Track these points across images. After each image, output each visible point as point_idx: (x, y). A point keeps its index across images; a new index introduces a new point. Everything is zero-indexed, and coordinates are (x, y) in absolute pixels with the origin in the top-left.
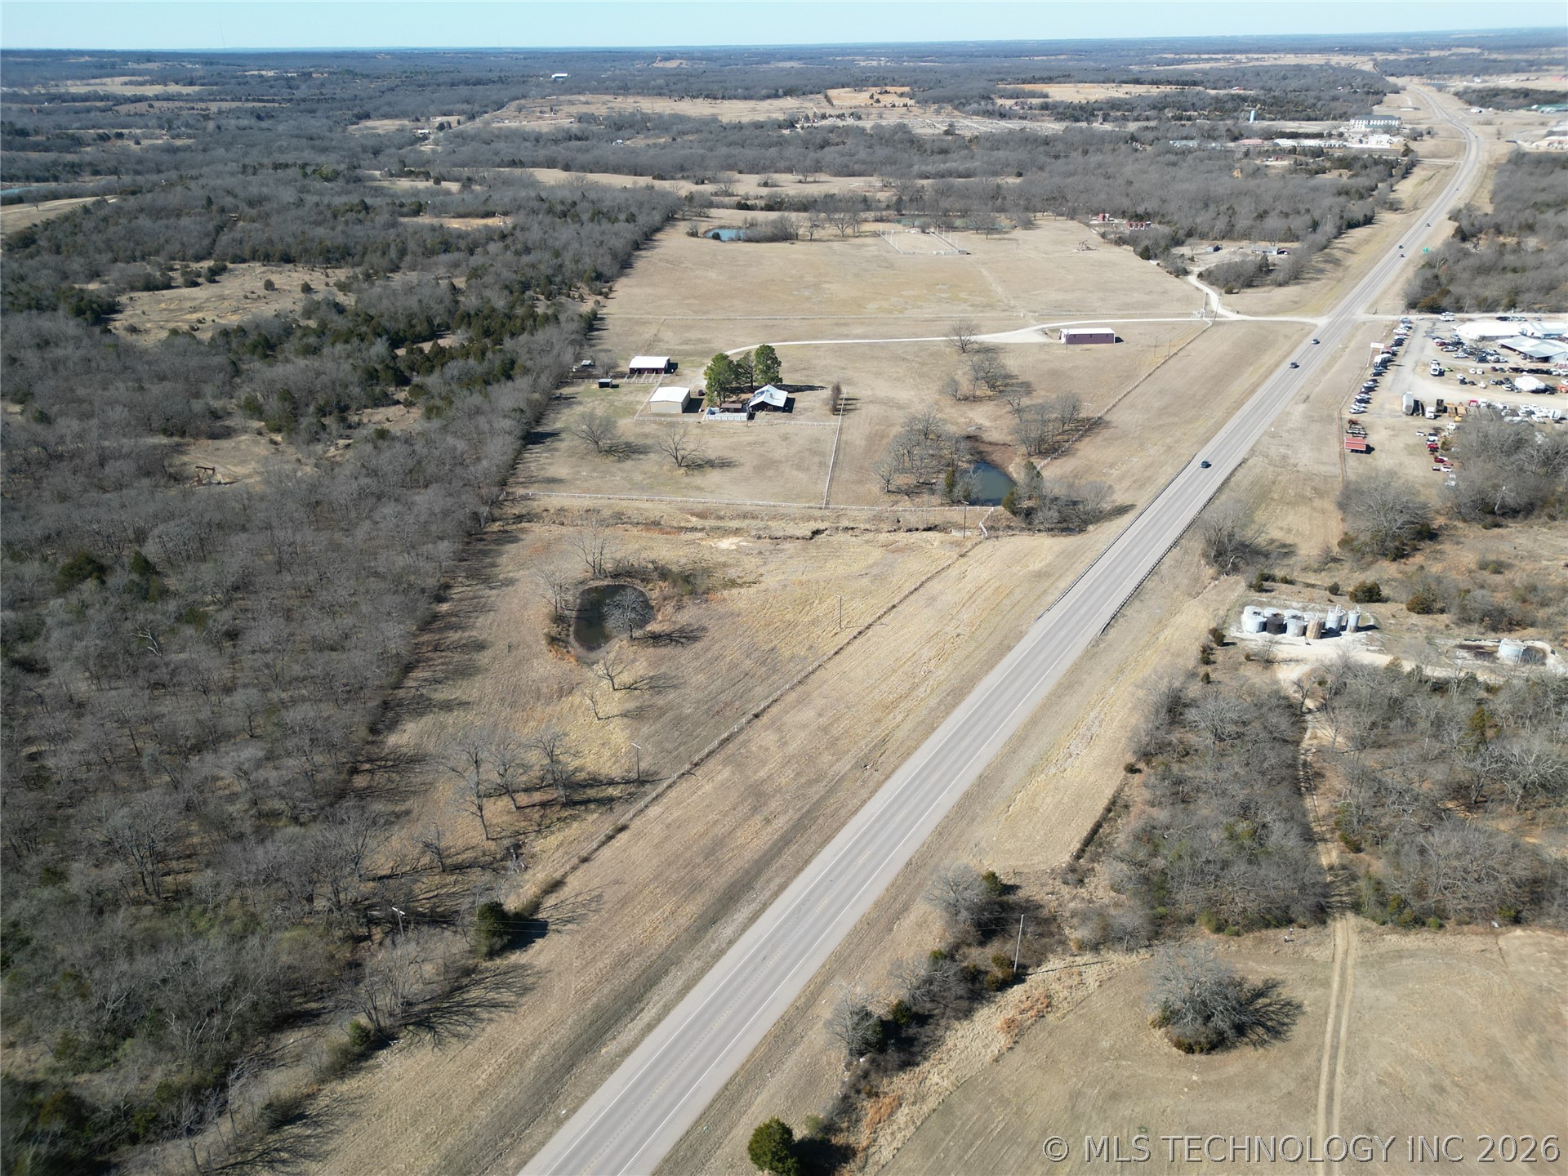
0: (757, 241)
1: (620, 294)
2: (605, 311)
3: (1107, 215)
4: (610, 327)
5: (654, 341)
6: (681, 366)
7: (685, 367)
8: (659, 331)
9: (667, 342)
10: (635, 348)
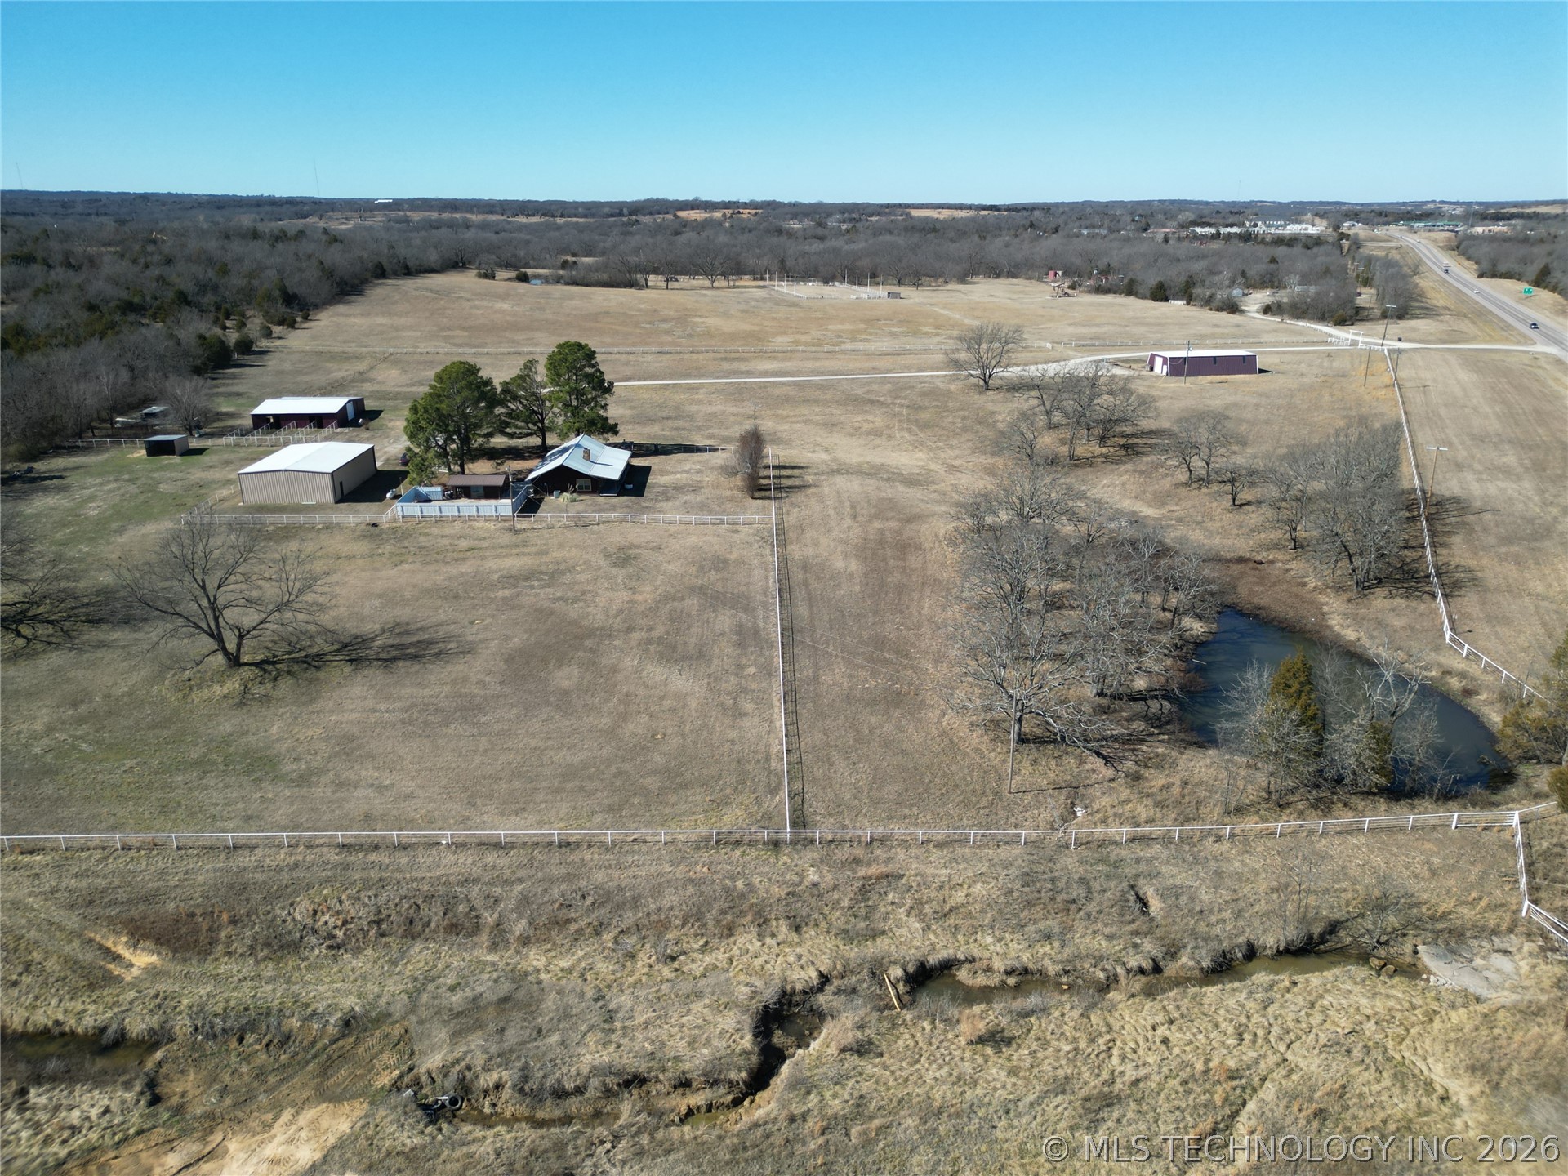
0: (587, 285)
1: (322, 323)
2: (278, 343)
3: (1060, 273)
4: (272, 362)
5: (353, 381)
6: (388, 414)
7: (397, 416)
8: (372, 368)
9: (381, 383)
10: (300, 390)
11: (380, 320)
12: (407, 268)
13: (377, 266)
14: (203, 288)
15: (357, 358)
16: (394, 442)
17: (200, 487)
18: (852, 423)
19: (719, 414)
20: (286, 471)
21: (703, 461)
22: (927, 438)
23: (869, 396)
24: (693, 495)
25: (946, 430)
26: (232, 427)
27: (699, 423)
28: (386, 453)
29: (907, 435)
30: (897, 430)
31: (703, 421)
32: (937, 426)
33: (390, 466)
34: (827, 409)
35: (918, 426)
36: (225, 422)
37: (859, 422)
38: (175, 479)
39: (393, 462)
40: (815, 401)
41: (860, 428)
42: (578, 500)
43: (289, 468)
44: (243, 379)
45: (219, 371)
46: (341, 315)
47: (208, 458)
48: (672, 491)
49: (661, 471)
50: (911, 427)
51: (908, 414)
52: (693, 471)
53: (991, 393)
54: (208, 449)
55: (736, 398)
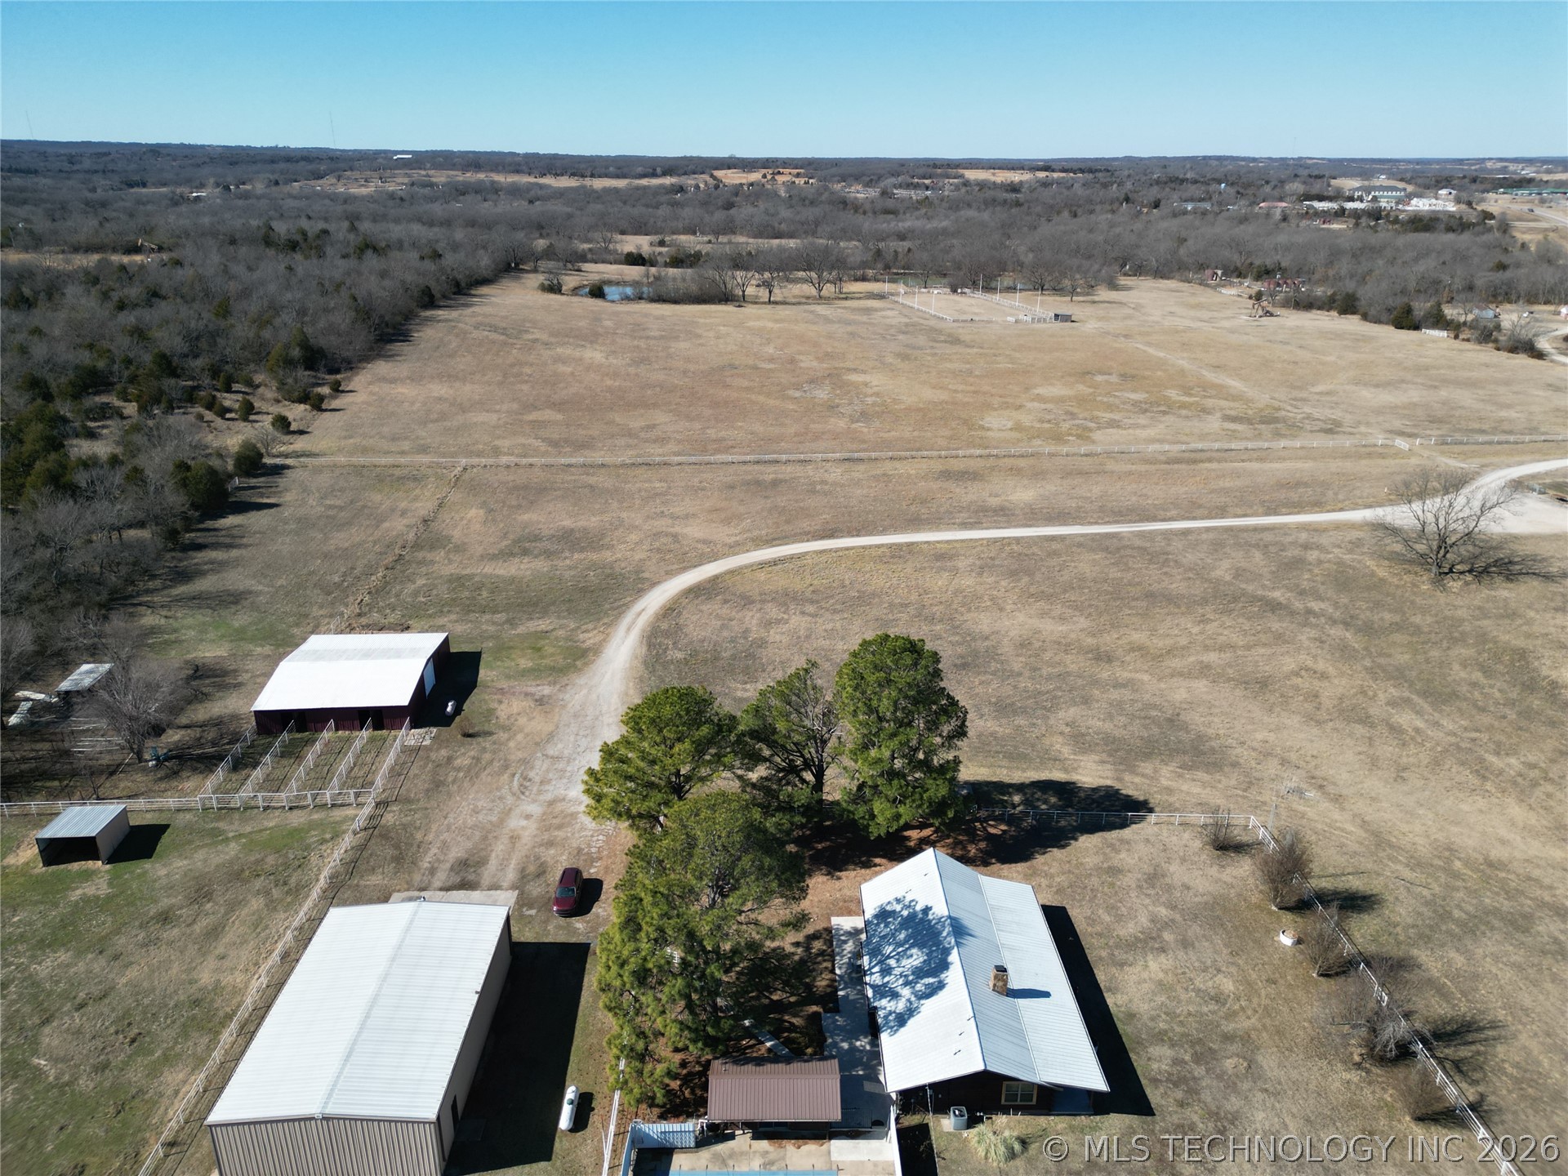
0: (675, 302)
1: (359, 398)
2: (300, 444)
3: (1219, 272)
5: (417, 546)
6: (492, 669)
7: (508, 677)
8: (440, 506)
9: (460, 549)
10: (337, 579)
11: (439, 389)
12: (458, 284)
13: (423, 291)
14: (194, 341)
15: (415, 479)
16: (523, 789)
17: (133, 1041)
18: (1287, 677)
19: (1037, 645)
20: (327, 1119)
21: (1154, 877)
22: (1474, 740)
23: (1250, 588)
24: (1260, 1096)
25: (1483, 710)
26: (218, 722)
27: (1025, 683)
28: (514, 839)
29: (1420, 724)
30: (1388, 704)
31: (1027, 674)
32: (1454, 695)
33: (533, 912)
34: (1211, 628)
35: (1418, 693)
36: (208, 705)
37: (1297, 674)
38: (82, 995)
39: (535, 890)
40: (1170, 599)
41: (1316, 696)
42: (1017, 1147)
43: (332, 1109)
44: (246, 546)
45: (209, 524)
46: (383, 379)
47: (163, 872)
48: (1199, 1071)
49: (1100, 935)
50: (1407, 694)
51: (1366, 649)
52: (1168, 936)
53: (1454, 585)
54: (167, 826)
55: (1032, 590)
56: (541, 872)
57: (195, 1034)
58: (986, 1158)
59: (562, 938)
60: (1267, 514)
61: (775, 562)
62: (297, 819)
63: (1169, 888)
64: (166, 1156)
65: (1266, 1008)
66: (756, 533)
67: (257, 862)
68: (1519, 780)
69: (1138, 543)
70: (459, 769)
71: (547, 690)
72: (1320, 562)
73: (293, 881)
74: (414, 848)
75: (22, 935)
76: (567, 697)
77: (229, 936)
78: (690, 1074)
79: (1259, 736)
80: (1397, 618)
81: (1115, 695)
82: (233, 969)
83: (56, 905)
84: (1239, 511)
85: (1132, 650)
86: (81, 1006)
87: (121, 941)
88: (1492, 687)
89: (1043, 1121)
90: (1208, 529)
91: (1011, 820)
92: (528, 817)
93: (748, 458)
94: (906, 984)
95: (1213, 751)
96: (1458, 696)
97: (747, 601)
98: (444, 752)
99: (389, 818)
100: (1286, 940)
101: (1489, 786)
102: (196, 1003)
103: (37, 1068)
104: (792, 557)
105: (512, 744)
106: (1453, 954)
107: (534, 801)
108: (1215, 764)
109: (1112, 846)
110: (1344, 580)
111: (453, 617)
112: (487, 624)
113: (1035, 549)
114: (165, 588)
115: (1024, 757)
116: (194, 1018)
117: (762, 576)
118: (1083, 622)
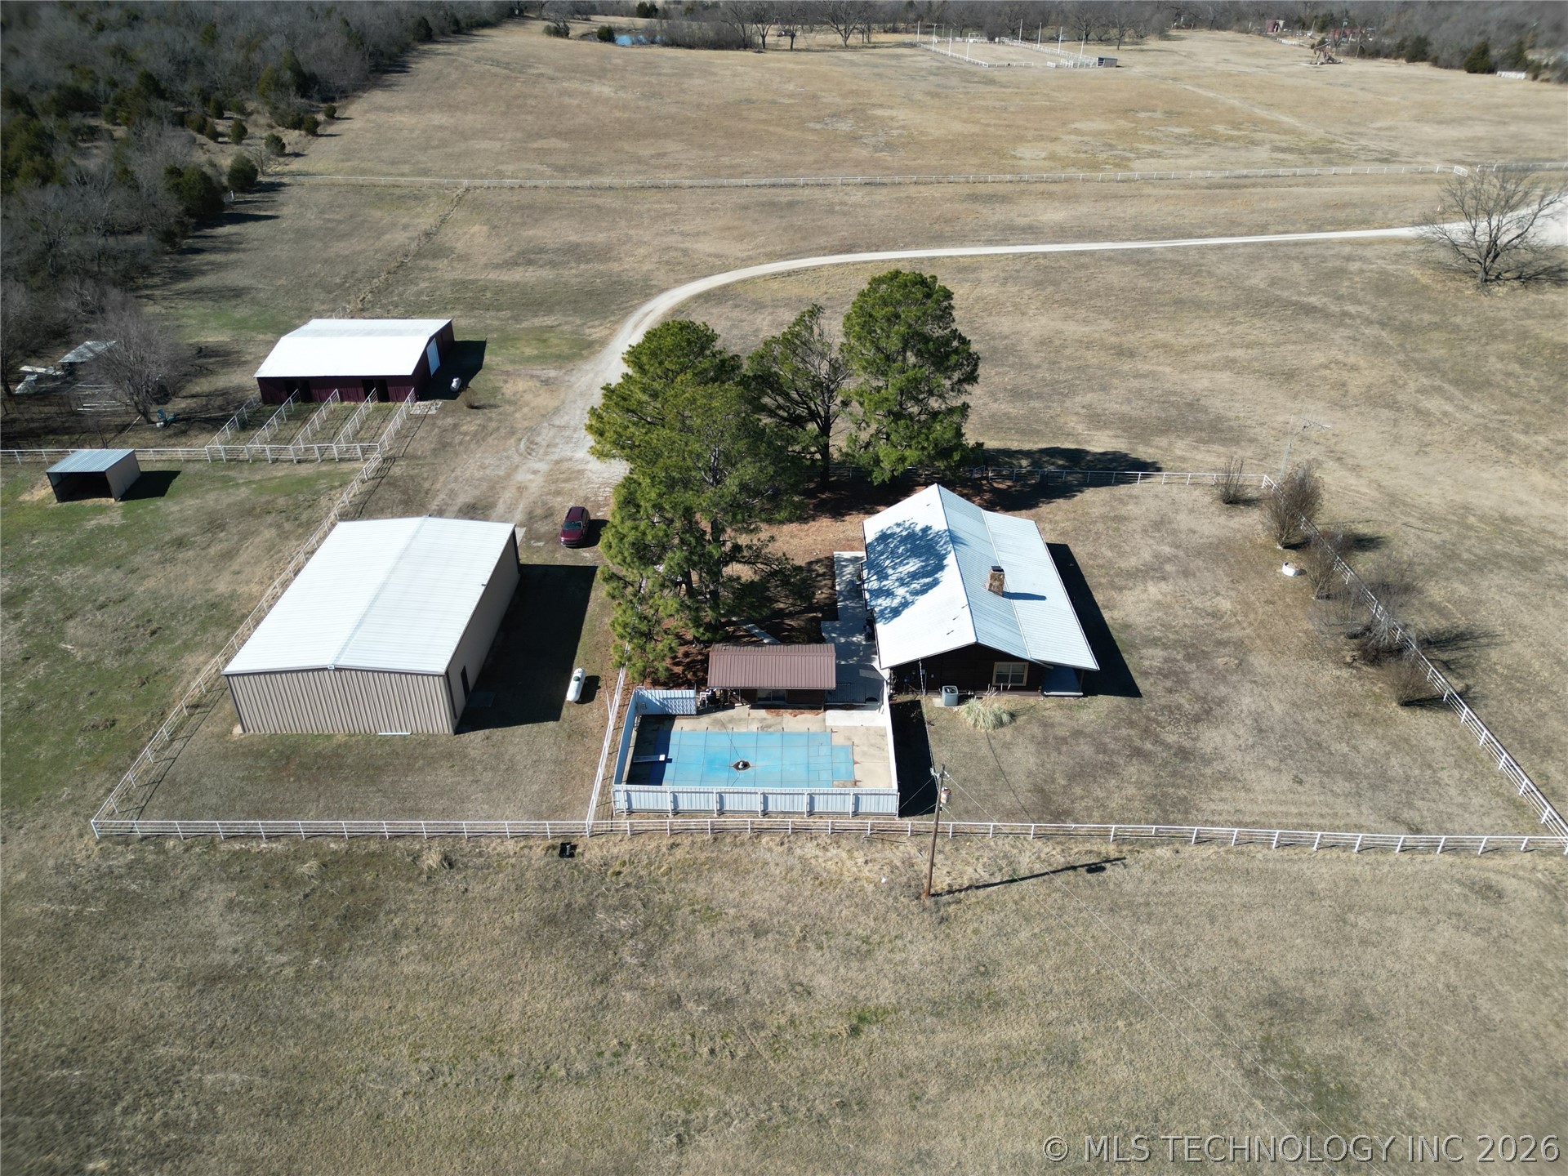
0: (690, 46)
1: (357, 124)
2: (296, 165)
3: (1281, 23)
4: (288, 207)
5: (419, 255)
6: (497, 355)
7: (513, 362)
8: (443, 221)
9: (463, 258)
10: (338, 281)
11: (439, 119)
12: (457, 22)
13: (420, 24)
14: (183, 65)
15: (416, 198)
16: (529, 451)
17: (153, 633)
18: (1316, 369)
19: (1057, 342)
20: (338, 669)
21: (1160, 524)
22: (1502, 421)
23: (1285, 294)
24: (1248, 686)
25: (1516, 396)
26: (224, 393)
27: (1044, 373)
28: (521, 489)
29: (1449, 408)
30: (1418, 391)
31: (1046, 366)
32: (1488, 383)
33: (541, 544)
34: (1239, 329)
35: (1450, 382)
36: (212, 379)
37: (1326, 367)
38: (102, 599)
39: (543, 527)
40: (1199, 305)
41: (1344, 385)
42: (1005, 718)
43: (343, 662)
44: (244, 250)
45: (208, 232)
46: (380, 108)
47: (175, 508)
48: (1190, 667)
49: (1102, 567)
50: (1438, 383)
51: (1401, 345)
52: (1168, 568)
53: (1500, 290)
54: (178, 473)
55: (1057, 297)
56: (549, 514)
57: (214, 629)
58: (975, 725)
59: (569, 562)
60: (1310, 231)
61: (789, 274)
62: (304, 470)
63: (1174, 532)
64: (191, 715)
65: (1262, 622)
66: (769, 249)
67: (268, 502)
68: (1546, 454)
69: (1170, 256)
70: (465, 434)
71: (552, 373)
72: (1362, 271)
73: (304, 517)
74: (422, 494)
75: (41, 554)
76: (573, 379)
77: (244, 557)
78: (693, 661)
79: (1280, 419)
80: (1437, 319)
81: (1135, 383)
82: (248, 582)
83: (72, 532)
84: (1280, 228)
85: (1157, 346)
86: (101, 607)
87: (138, 560)
88: (1527, 376)
89: (1032, 700)
90: (1245, 245)
91: (1019, 478)
92: (535, 472)
93: (763, 182)
94: (902, 585)
95: (1231, 429)
96: (1491, 385)
97: (758, 306)
98: (449, 421)
99: (397, 470)
100: (1289, 571)
101: (1513, 458)
102: (214, 606)
103: (65, 651)
104: (807, 270)
105: (518, 415)
106: (1457, 585)
107: (541, 460)
108: (1231, 440)
109: (1121, 501)
110: (1384, 286)
111: (457, 313)
112: (491, 319)
113: (1063, 263)
114: (165, 284)
115: (1037, 432)
116: (212, 617)
117: (775, 285)
118: (1107, 324)
